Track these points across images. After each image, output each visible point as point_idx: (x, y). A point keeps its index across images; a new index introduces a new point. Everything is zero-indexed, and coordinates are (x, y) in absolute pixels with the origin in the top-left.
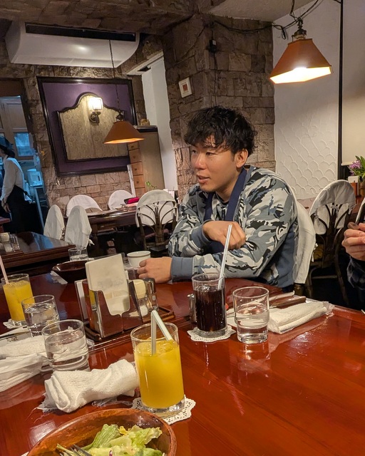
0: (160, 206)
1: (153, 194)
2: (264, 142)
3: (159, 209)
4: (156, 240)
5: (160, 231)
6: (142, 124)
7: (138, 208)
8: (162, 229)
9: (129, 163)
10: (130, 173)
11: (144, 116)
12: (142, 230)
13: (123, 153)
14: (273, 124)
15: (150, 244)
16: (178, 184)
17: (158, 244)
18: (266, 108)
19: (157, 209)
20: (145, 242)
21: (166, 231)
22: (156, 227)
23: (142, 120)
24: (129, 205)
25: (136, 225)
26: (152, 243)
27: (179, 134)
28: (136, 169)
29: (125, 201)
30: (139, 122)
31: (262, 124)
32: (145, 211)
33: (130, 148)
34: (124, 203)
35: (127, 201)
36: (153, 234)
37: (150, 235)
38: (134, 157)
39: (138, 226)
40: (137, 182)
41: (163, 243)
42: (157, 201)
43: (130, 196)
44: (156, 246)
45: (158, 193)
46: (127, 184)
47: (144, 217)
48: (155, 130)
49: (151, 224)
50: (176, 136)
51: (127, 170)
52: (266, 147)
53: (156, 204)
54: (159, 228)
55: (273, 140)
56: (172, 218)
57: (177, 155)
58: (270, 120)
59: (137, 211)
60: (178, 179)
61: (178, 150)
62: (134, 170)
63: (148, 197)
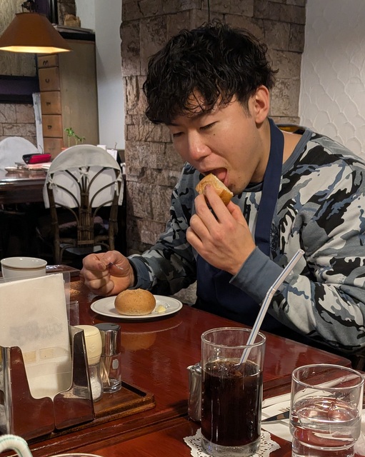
0: (91, 174)
1: (80, 152)
2: (283, 83)
3: (90, 179)
4: (79, 234)
5: (88, 220)
6: (66, 24)
7: (49, 173)
8: (92, 216)
9: (37, 90)
10: (37, 109)
11: (72, 10)
12: (54, 214)
13: (27, 71)
14: (300, 52)
15: (66, 240)
16: (127, 139)
17: (81, 242)
18: (291, 24)
19: (84, 179)
20: (57, 236)
21: (98, 220)
22: (81, 210)
23: (68, 16)
24: (31, 166)
25: (43, 203)
26: (70, 240)
27: (136, 51)
28: (48, 103)
29: (25, 157)
30: (62, 19)
31: (282, 51)
32: (62, 180)
33: (40, 64)
34: (22, 161)
35: (29, 158)
36: (74, 223)
37: (68, 225)
38: (47, 81)
39: (47, 205)
40: (48, 127)
41: (91, 242)
42: (86, 165)
43: (33, 150)
44: (77, 246)
45: (90, 151)
46: (29, 128)
47: (60, 191)
48: (89, 37)
49: (71, 204)
50: (131, 54)
51: (32, 103)
52: (286, 92)
53: (84, 171)
54: (85, 213)
55: (299, 80)
56: (110, 198)
57: (129, 87)
58: (296, 46)
59: (48, 179)
60: (127, 129)
61: (131, 78)
62: (46, 104)
63: (70, 156)
